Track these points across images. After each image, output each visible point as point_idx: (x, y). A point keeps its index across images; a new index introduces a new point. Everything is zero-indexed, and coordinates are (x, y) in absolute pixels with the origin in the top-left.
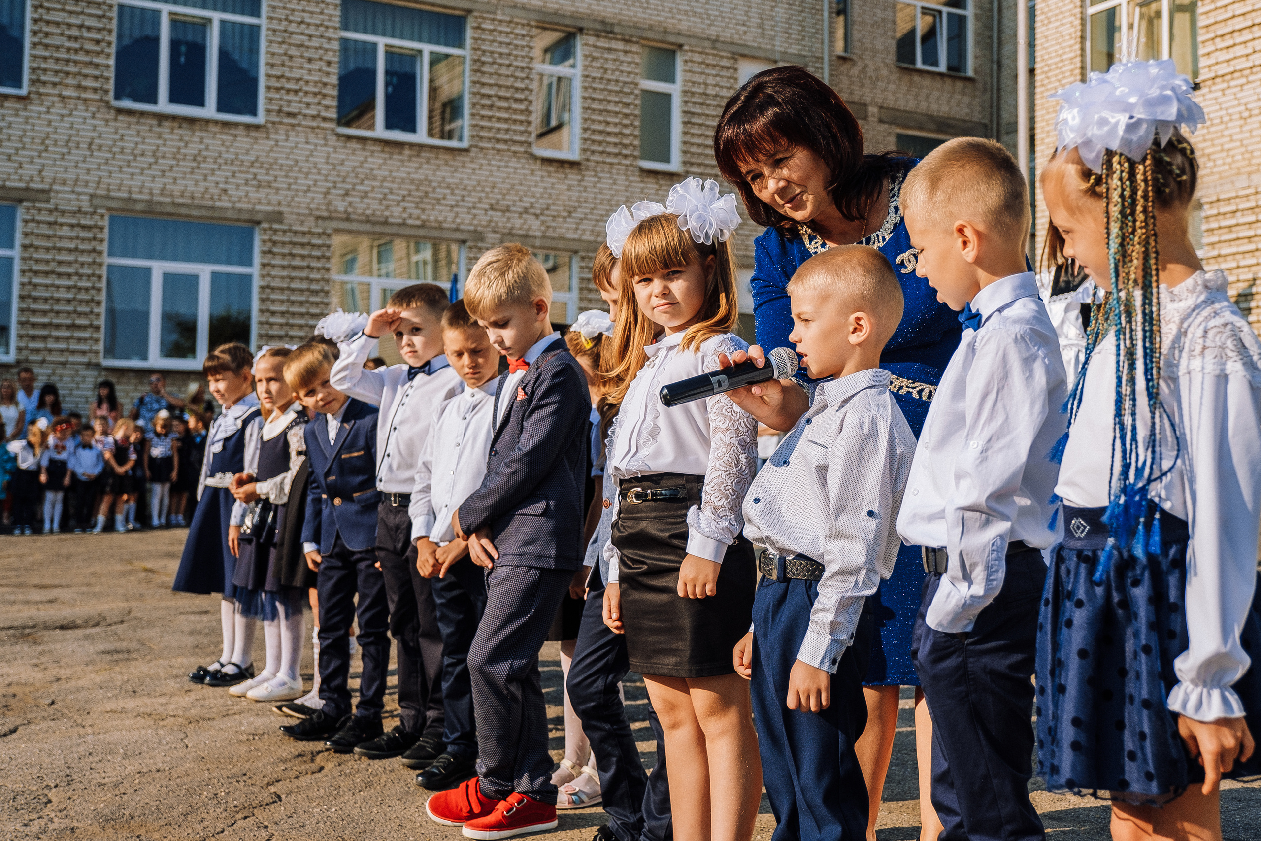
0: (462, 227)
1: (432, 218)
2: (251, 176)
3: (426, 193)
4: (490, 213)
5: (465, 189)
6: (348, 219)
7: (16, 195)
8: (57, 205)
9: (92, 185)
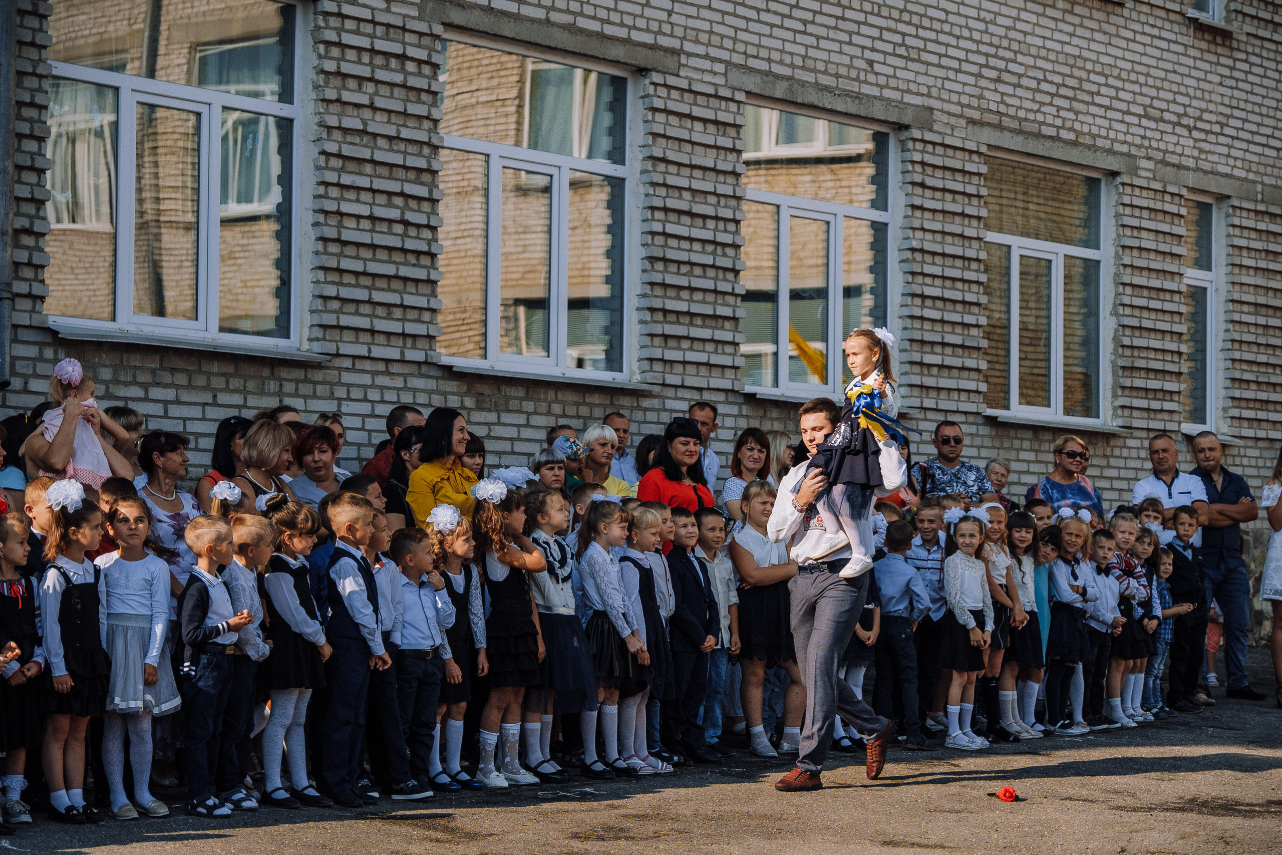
0: (1117, 147)
1: (1086, 129)
2: (898, 39)
3: (1080, 80)
4: (1145, 122)
5: (1118, 77)
6: (999, 127)
7: (641, 58)
8: (690, 80)
9: (728, 44)
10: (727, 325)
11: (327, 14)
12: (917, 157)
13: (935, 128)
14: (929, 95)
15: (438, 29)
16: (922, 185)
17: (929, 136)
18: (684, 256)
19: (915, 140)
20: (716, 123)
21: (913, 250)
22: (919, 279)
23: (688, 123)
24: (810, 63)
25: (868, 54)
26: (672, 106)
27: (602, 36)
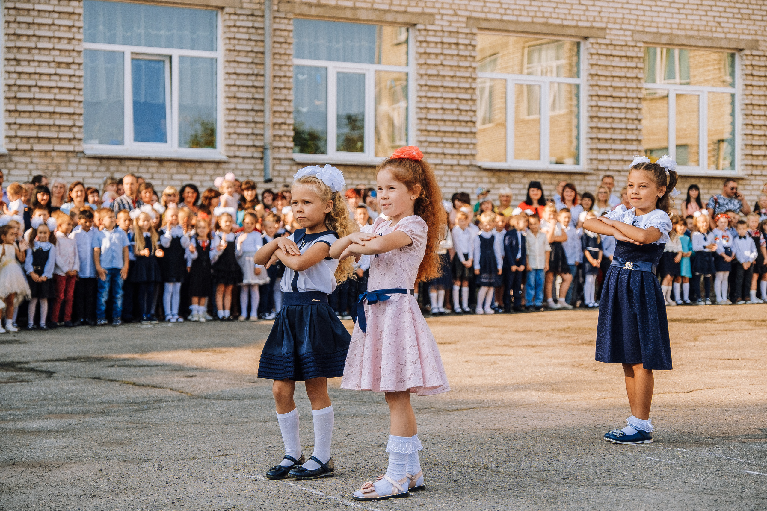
7: (585, 33)
8: (611, 40)
9: (633, 22)
10: (635, 143)
11: (420, 30)
12: (748, 63)
13: (760, 48)
14: (756, 34)
15: (475, 31)
16: (752, 75)
17: (755, 53)
18: (608, 115)
19: (747, 55)
20: (626, 57)
21: (746, 105)
22: (751, 117)
23: (611, 58)
24: (682, 27)
25: (717, 19)
26: (600, 52)
27: (562, 26)
